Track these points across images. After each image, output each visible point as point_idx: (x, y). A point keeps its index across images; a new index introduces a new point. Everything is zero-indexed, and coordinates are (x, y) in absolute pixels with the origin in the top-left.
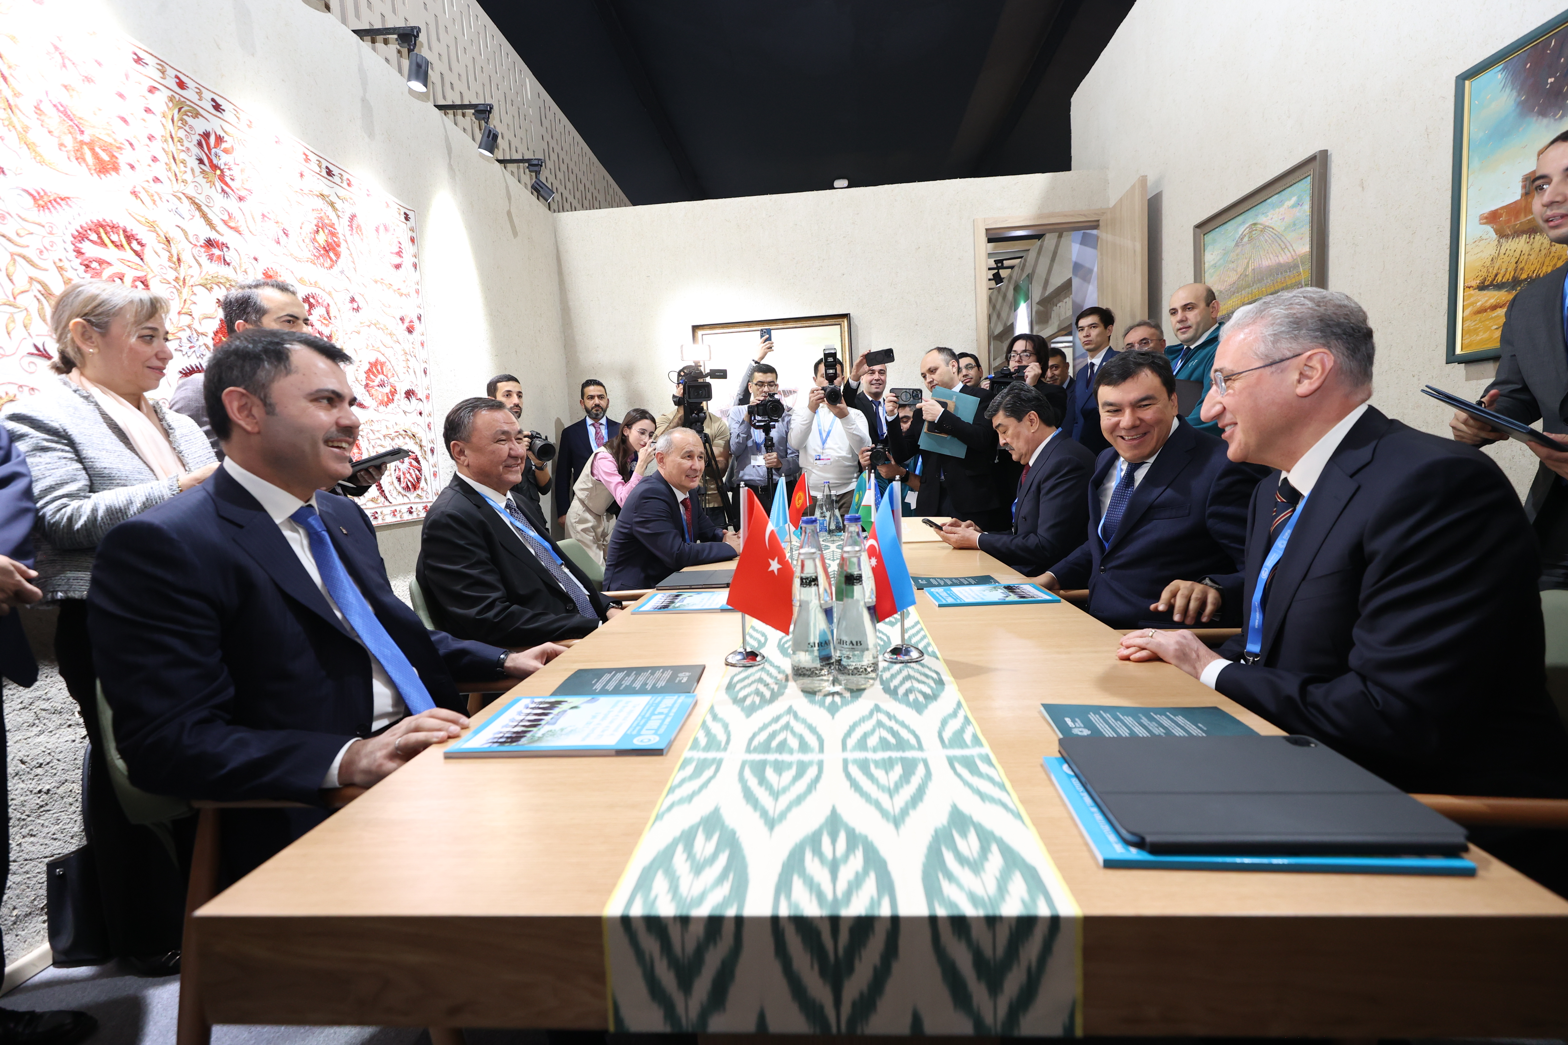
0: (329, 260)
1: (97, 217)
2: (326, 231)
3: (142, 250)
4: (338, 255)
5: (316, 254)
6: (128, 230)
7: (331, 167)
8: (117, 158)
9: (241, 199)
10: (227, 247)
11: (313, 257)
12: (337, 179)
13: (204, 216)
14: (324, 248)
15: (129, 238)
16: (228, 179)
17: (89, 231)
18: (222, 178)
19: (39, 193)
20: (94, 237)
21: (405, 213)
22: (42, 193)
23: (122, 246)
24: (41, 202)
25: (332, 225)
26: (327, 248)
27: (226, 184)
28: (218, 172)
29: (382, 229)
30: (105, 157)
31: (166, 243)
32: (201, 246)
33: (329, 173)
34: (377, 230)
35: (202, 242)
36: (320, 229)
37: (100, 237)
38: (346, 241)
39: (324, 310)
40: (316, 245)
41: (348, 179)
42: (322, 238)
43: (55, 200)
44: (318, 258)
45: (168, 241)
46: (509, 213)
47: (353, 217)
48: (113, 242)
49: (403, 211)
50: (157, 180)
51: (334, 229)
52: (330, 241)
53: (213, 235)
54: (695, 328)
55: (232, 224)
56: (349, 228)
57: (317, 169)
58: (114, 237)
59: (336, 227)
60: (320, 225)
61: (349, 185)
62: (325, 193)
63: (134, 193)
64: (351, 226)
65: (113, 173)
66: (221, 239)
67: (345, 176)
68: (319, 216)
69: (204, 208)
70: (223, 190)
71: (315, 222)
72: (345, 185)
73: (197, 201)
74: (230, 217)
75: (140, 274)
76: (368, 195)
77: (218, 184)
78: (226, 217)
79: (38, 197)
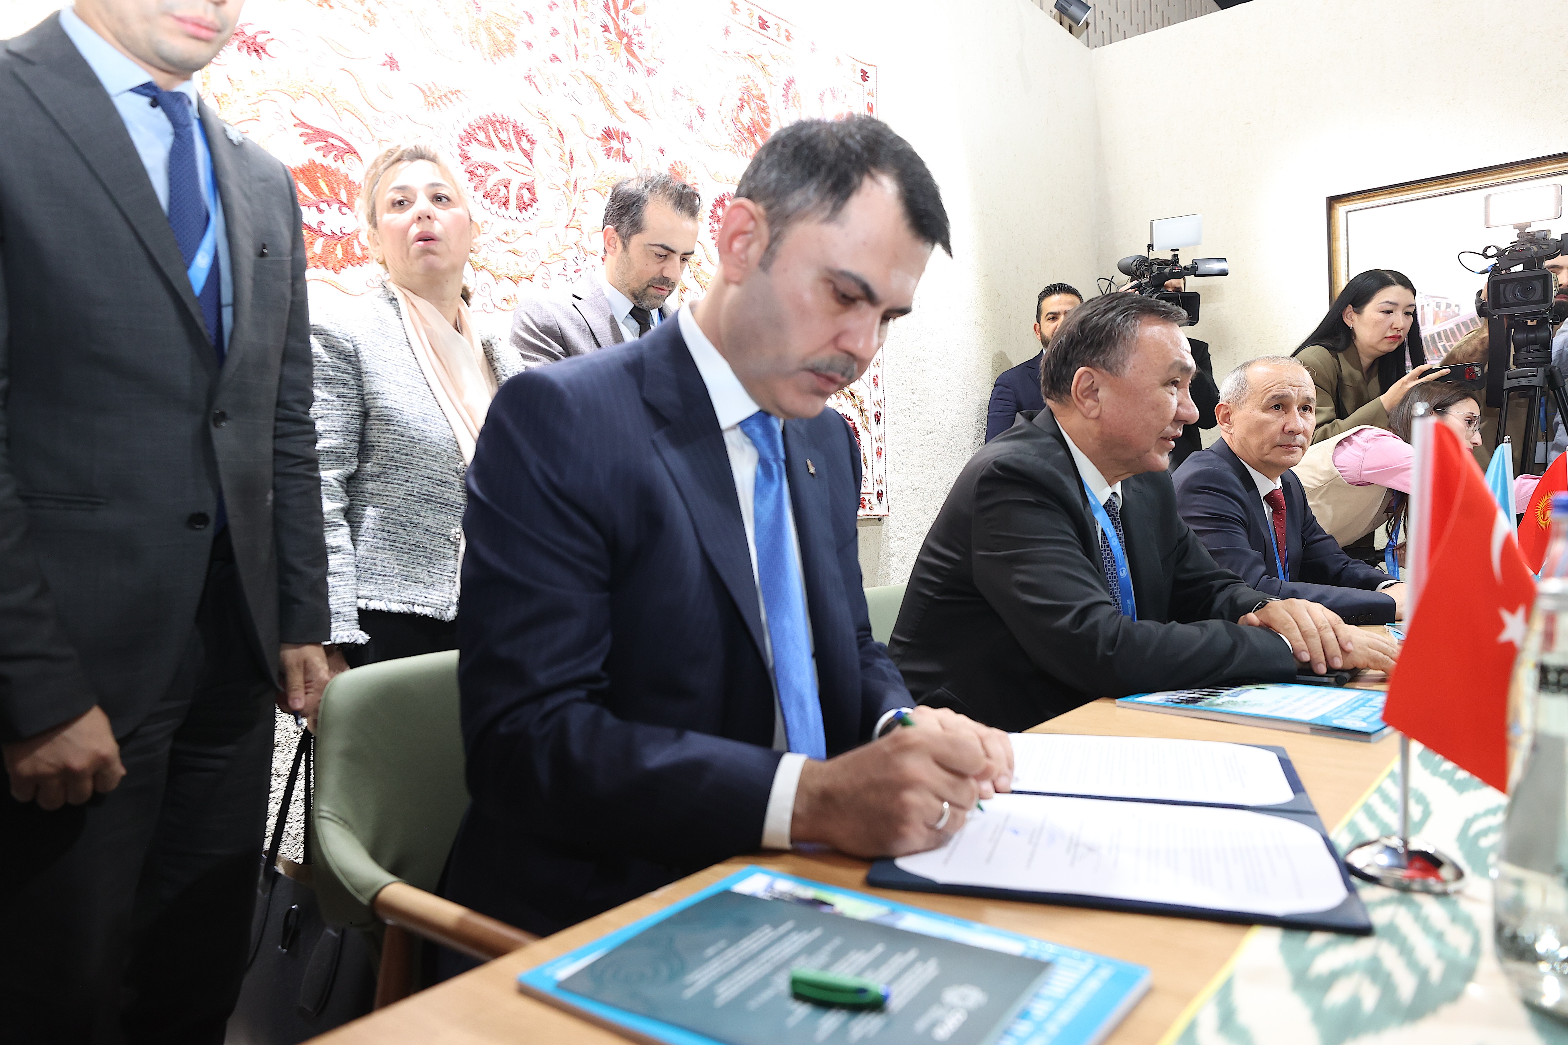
0: (753, 145)
1: (486, 112)
2: (753, 106)
3: (532, 149)
5: (738, 139)
6: (519, 124)
7: (766, 17)
8: (513, 36)
9: (650, 72)
10: (629, 138)
11: (732, 143)
12: (771, 32)
13: (605, 98)
14: (749, 129)
15: (520, 134)
16: (635, 48)
17: (477, 130)
18: (629, 47)
19: (430, 89)
20: (481, 136)
21: (863, 71)
22: (433, 88)
23: (510, 145)
24: (431, 99)
25: (761, 97)
26: (753, 130)
27: (633, 55)
28: (625, 40)
29: (828, 95)
30: (501, 36)
31: (559, 138)
32: (598, 139)
33: (763, 25)
34: (821, 98)
35: (599, 133)
36: (745, 104)
37: (488, 137)
38: (778, 118)
40: (740, 126)
41: (787, 31)
42: (746, 117)
43: (446, 96)
44: (740, 144)
45: (561, 135)
47: (790, 83)
48: (501, 141)
49: (860, 68)
50: (555, 58)
51: (764, 101)
52: (757, 119)
53: (613, 124)
54: (1332, 200)
55: (636, 107)
56: (784, 99)
57: (747, 22)
58: (503, 136)
59: (766, 99)
60: (746, 98)
61: (787, 38)
62: (756, 52)
63: (528, 78)
64: (786, 96)
65: (507, 54)
66: (622, 128)
67: (784, 26)
68: (745, 85)
69: (605, 88)
70: (629, 64)
71: (740, 95)
72: (782, 39)
73: (597, 80)
74: (634, 98)
75: (527, 180)
76: (812, 50)
77: (624, 55)
78: (629, 99)
79: (428, 94)
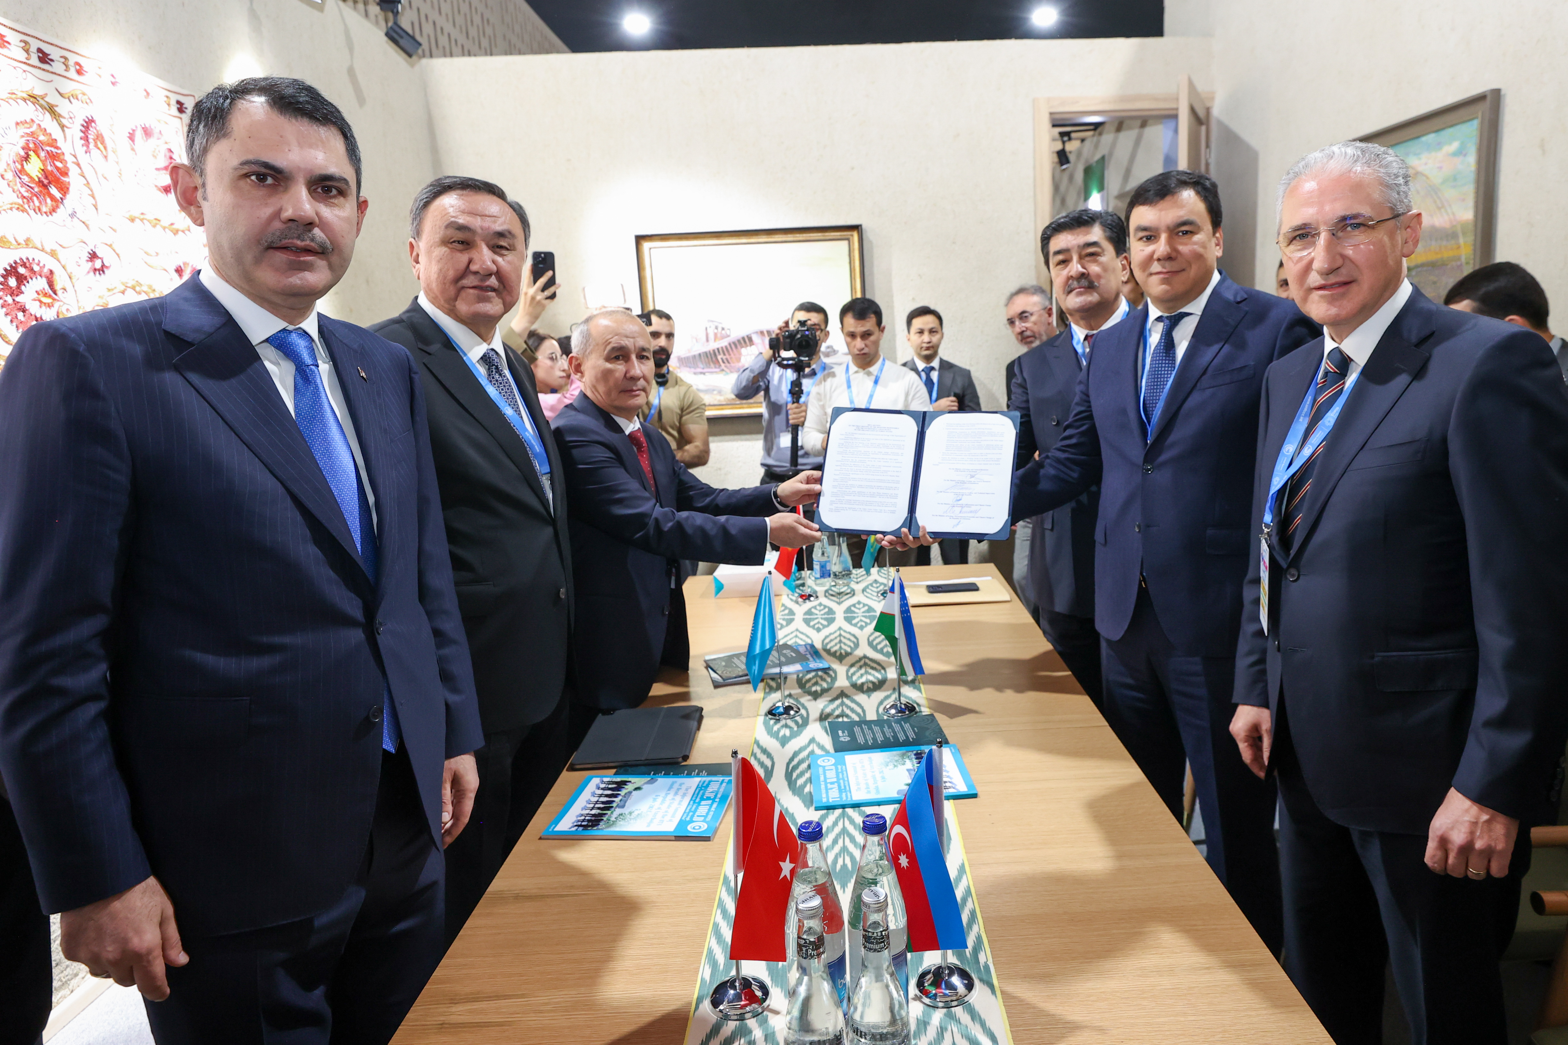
0: (49, 200)
2: (43, 154)
4: (64, 189)
5: (26, 194)
7: (47, 49)
11: (20, 201)
12: (58, 67)
14: (40, 181)
21: (178, 102)
25: (53, 143)
26: (46, 182)
29: (139, 134)
33: (44, 58)
34: (132, 137)
36: (31, 153)
38: (78, 165)
39: (44, 280)
40: (26, 179)
41: (77, 64)
42: (34, 167)
44: (29, 200)
46: (351, 72)
47: (88, 124)
49: (174, 98)
51: (57, 148)
52: (49, 168)
54: (640, 239)
56: (83, 142)
57: (22, 56)
59: (59, 144)
60: (31, 145)
61: (79, 72)
62: (37, 92)
64: (86, 139)
67: (73, 59)
68: (28, 131)
71: (22, 142)
72: (72, 73)
76: (113, 84)
